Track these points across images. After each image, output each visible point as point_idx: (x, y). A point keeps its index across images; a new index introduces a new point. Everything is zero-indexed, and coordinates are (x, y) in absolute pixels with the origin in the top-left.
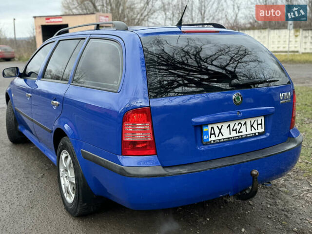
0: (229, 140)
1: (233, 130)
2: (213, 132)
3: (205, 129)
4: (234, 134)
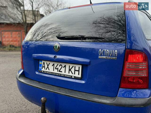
0: (52, 74)
1: (56, 69)
2: (44, 66)
3: (40, 63)
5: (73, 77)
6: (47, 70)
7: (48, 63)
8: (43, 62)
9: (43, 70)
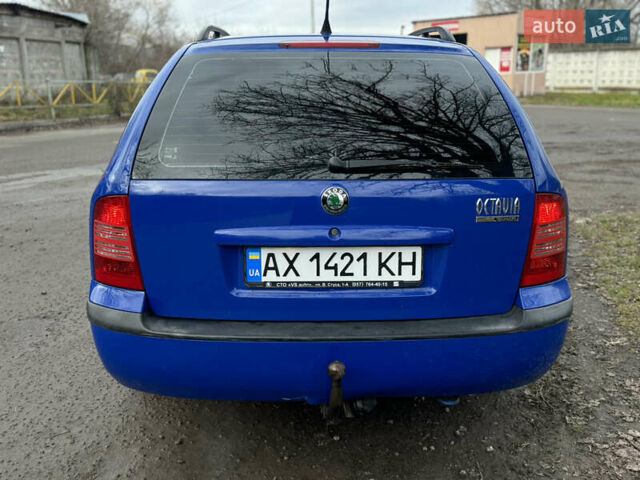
1: (327, 267)
2: (271, 265)
3: (252, 256)
5: (396, 284)
6: (291, 277)
8: (265, 252)
9: (271, 276)
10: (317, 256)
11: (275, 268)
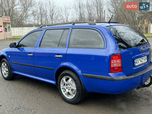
0: (140, 65)
3: (135, 61)
4: (141, 63)
5: (146, 62)
6: (138, 64)
7: (138, 59)
8: (136, 60)
9: (137, 65)
10: (140, 60)
11: (137, 63)
